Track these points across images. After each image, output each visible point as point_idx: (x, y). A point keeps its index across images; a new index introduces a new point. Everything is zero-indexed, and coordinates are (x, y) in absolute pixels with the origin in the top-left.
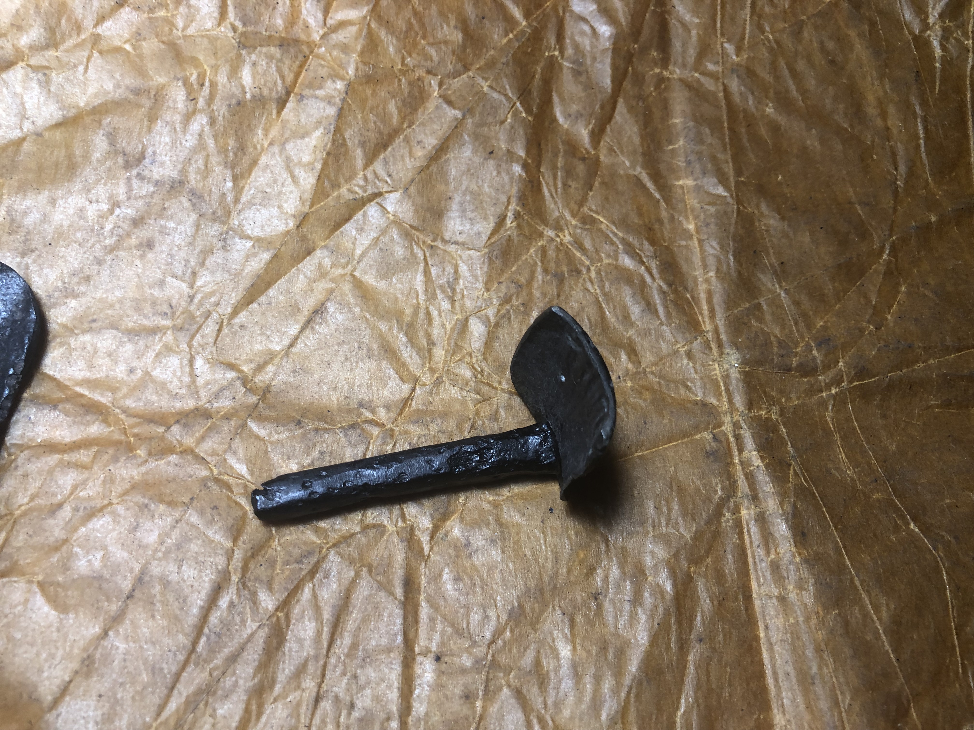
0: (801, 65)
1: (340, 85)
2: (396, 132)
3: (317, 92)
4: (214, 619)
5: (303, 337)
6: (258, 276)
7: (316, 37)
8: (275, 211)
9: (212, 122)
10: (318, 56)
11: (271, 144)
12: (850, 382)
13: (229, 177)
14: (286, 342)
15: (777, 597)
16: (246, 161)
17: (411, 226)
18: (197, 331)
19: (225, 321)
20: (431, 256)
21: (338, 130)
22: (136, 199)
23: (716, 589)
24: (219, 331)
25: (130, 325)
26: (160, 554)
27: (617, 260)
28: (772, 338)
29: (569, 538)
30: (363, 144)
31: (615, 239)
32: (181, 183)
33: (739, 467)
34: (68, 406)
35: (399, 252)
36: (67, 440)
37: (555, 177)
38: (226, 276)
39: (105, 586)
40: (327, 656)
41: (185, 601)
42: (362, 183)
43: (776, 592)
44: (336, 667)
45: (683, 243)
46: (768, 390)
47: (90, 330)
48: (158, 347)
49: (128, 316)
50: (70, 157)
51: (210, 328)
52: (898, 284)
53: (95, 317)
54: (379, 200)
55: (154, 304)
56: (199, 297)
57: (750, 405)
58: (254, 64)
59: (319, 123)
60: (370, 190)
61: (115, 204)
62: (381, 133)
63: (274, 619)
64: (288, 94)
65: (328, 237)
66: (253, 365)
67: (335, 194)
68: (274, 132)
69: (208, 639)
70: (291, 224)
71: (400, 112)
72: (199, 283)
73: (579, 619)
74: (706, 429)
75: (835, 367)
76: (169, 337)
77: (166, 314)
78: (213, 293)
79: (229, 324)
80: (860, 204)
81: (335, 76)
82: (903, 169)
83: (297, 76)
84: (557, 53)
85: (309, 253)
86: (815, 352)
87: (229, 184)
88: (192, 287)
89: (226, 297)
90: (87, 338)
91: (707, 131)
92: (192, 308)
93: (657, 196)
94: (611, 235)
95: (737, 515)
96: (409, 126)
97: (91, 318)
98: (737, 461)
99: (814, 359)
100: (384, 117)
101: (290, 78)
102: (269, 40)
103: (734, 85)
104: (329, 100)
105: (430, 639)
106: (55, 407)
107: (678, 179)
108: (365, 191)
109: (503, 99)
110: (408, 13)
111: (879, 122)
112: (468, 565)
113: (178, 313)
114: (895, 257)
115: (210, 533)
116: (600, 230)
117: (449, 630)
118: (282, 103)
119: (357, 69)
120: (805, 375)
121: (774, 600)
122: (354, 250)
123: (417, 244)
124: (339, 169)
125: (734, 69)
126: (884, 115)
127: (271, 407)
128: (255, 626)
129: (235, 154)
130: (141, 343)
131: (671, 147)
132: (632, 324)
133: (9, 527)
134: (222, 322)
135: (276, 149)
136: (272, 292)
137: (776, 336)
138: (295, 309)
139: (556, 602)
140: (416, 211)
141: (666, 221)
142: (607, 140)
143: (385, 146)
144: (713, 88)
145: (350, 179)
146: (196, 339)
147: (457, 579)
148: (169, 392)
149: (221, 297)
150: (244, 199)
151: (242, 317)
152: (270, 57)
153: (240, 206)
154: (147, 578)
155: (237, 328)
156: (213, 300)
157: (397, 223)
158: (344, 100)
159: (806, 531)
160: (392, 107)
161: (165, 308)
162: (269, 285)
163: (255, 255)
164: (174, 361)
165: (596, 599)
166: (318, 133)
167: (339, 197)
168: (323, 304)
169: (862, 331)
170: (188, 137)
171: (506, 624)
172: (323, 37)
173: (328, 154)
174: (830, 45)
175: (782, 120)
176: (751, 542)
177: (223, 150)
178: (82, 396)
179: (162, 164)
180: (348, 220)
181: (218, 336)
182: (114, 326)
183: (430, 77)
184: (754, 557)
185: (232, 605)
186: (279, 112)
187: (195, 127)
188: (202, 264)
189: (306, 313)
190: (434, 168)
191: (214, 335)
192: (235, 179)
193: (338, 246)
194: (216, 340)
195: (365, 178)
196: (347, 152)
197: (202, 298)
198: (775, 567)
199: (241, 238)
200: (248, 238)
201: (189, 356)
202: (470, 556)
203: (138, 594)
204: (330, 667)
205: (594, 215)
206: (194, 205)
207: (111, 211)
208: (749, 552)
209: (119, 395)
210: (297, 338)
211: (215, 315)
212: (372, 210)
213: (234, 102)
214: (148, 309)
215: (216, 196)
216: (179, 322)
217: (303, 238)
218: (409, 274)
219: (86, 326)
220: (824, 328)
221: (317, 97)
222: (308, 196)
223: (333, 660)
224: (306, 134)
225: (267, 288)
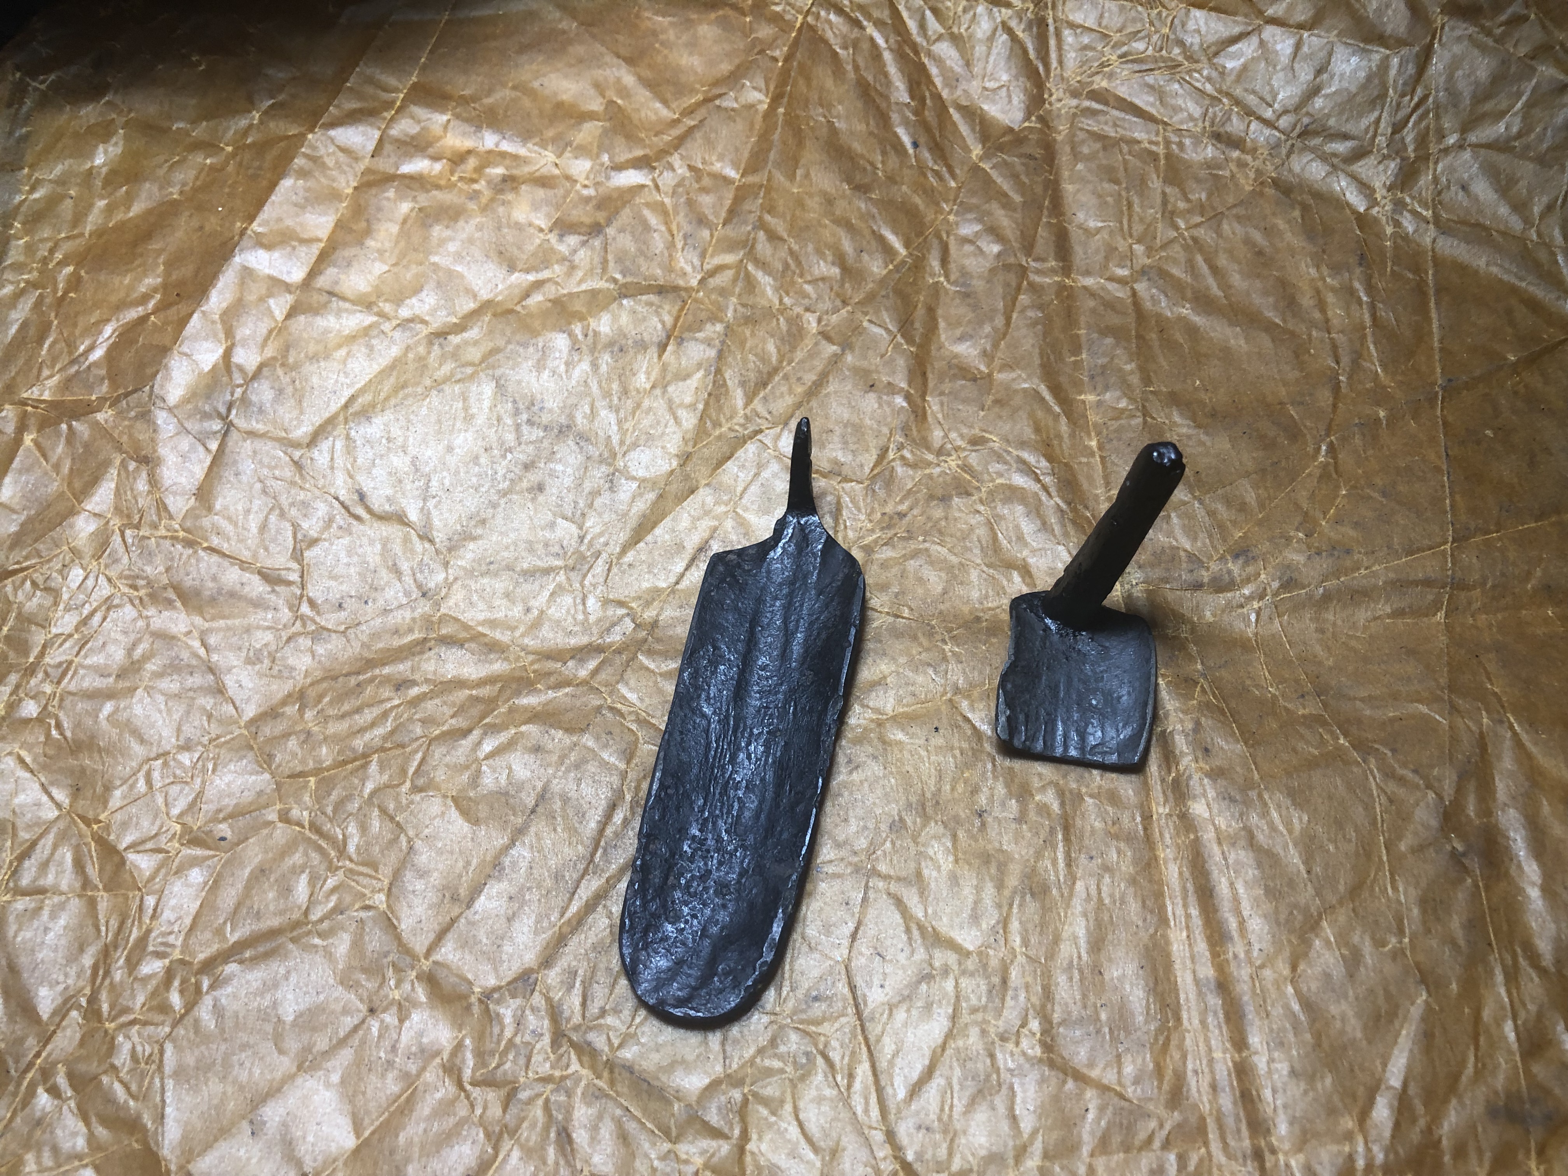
0: (1222, 261)
1: (719, 327)
2: (775, 370)
3: (698, 335)
4: (610, 833)
5: (688, 573)
6: (644, 516)
7: (694, 283)
8: (659, 452)
9: (596, 368)
10: (696, 301)
11: (654, 388)
12: (1275, 595)
14: (673, 579)
15: (1178, 816)
16: (630, 404)
21: (718, 371)
22: (527, 444)
24: (609, 570)
25: (525, 566)
26: (560, 773)
27: (1010, 479)
28: (1182, 554)
29: (953, 754)
30: (743, 384)
31: (1008, 458)
32: (569, 427)
34: (474, 644)
35: (782, 486)
36: (474, 677)
38: (614, 516)
39: (511, 801)
41: (583, 815)
42: (743, 421)
43: (1176, 810)
45: (1084, 460)
48: (551, 587)
51: (600, 567)
52: (1338, 487)
54: (759, 437)
55: (546, 545)
56: (589, 537)
58: (634, 311)
59: (699, 366)
60: (751, 428)
61: (507, 450)
62: (760, 372)
64: (669, 338)
65: (711, 475)
67: (717, 433)
68: (656, 377)
69: (605, 850)
70: (675, 463)
71: (779, 350)
72: (588, 524)
75: (1256, 580)
76: (561, 577)
78: (601, 534)
80: (1292, 404)
81: (714, 319)
82: (1345, 362)
83: (677, 320)
84: (942, 279)
85: (693, 492)
86: (1231, 565)
87: (615, 428)
88: (581, 528)
89: (615, 537)
91: (1112, 341)
92: (583, 548)
93: (1057, 410)
96: (789, 363)
99: (1230, 572)
100: (763, 357)
101: (669, 322)
102: (648, 288)
103: (1144, 288)
104: (709, 343)
106: (462, 646)
107: (1080, 393)
108: (746, 429)
109: (883, 332)
110: (785, 254)
111: (1317, 315)
114: (1333, 458)
115: (606, 756)
116: (993, 450)
118: (662, 347)
119: (736, 311)
120: (1220, 590)
121: (1175, 819)
122: (735, 487)
124: (720, 409)
125: (1144, 272)
126: (1322, 306)
127: (659, 640)
129: (619, 398)
130: (537, 583)
132: (1026, 545)
135: (658, 392)
136: (658, 531)
137: (1186, 551)
138: (680, 547)
139: (938, 817)
141: (1066, 436)
143: (765, 384)
144: (1120, 295)
145: (730, 418)
148: (564, 629)
149: (610, 537)
150: (629, 441)
152: (650, 304)
153: (625, 448)
154: (549, 795)
155: (625, 567)
156: (602, 540)
157: (778, 457)
158: (723, 342)
159: (1209, 746)
160: (771, 346)
161: (556, 549)
162: (655, 525)
163: (641, 495)
164: (567, 600)
165: (980, 816)
166: (700, 375)
167: (720, 436)
168: (707, 540)
169: (1289, 539)
172: (702, 281)
173: (709, 395)
174: (1258, 237)
175: (1201, 321)
177: (607, 395)
178: (485, 635)
179: (550, 411)
180: (729, 458)
182: (510, 568)
183: (808, 314)
186: (660, 356)
188: (591, 506)
189: (690, 549)
190: (815, 401)
192: (619, 421)
193: (720, 483)
194: (607, 578)
195: (746, 417)
196: (727, 391)
199: (627, 479)
200: (634, 478)
205: (986, 435)
206: (581, 448)
209: (518, 634)
210: (682, 575)
211: (604, 556)
212: (753, 447)
213: (616, 348)
214: (541, 551)
215: (602, 440)
216: (571, 562)
217: (687, 478)
219: (484, 568)
220: (1243, 539)
221: (696, 340)
222: (690, 435)
224: (687, 376)
225: (653, 528)
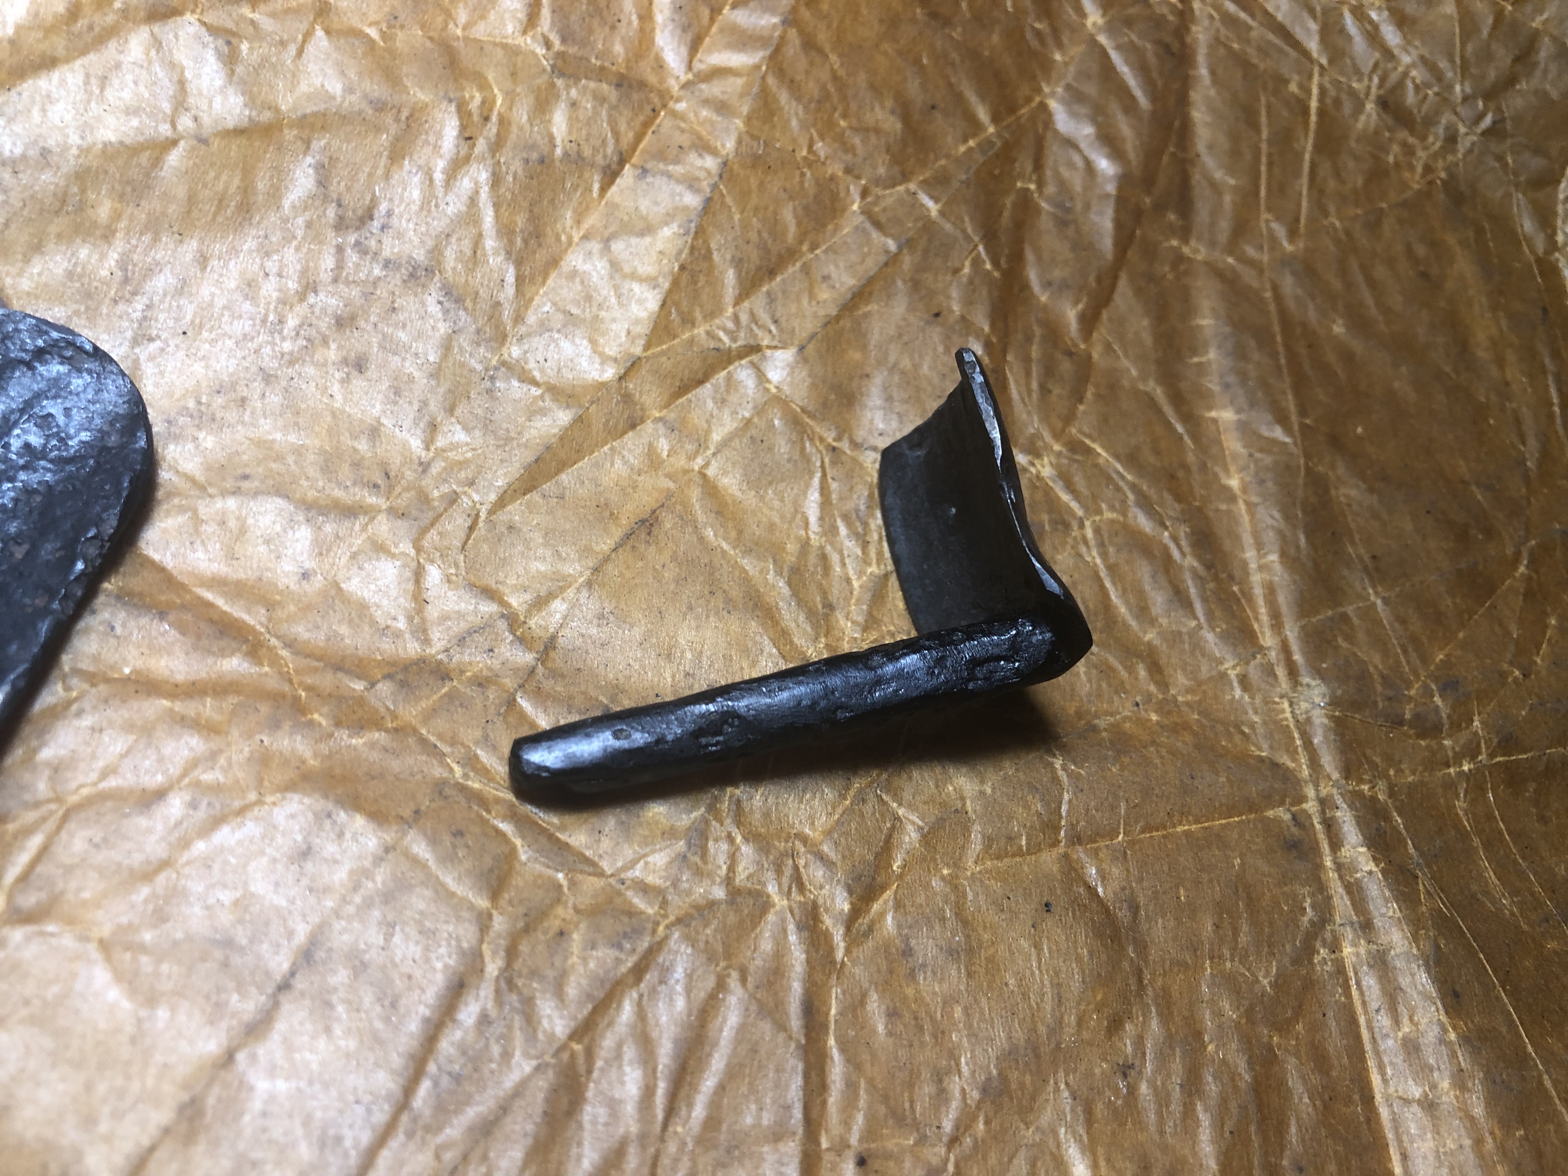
0: (1380, 271)
1: (710, 163)
2: (790, 255)
3: (671, 168)
4: (446, 1045)
5: (617, 559)
6: (548, 448)
7: (675, 87)
8: (585, 347)
9: (496, 181)
10: (676, 114)
11: (586, 237)
12: (1491, 756)
13: (510, 277)
14: (589, 563)
15: (1419, 1103)
16: (541, 256)
17: (803, 410)
18: (432, 524)
19: (483, 516)
20: (833, 463)
21: (700, 232)
22: (348, 283)
23: (1315, 1079)
24: (471, 529)
25: (311, 494)
26: (351, 909)
27: (1125, 515)
28: (1372, 669)
29: (1079, 959)
30: (738, 263)
31: (1121, 483)
32: (429, 271)
33: (1333, 875)
34: (188, 617)
35: (783, 447)
36: (180, 678)
37: (1028, 374)
38: (490, 439)
39: (236, 960)
40: (662, 1140)
41: (394, 1005)
42: (730, 325)
43: (1416, 1092)
44: (676, 1160)
45: (1224, 507)
46: (1369, 752)
47: (236, 492)
48: (358, 541)
49: (308, 479)
50: (247, 189)
51: (455, 522)
52: (1546, 614)
53: (248, 471)
54: (755, 358)
55: (357, 465)
56: (438, 466)
57: (1348, 772)
58: (574, 104)
59: (669, 218)
60: (743, 339)
61: (309, 287)
62: (767, 251)
63: (565, 1056)
64: (622, 162)
65: (667, 405)
66: (528, 597)
67: (686, 336)
68: (592, 220)
69: (436, 1084)
70: (610, 372)
71: (799, 224)
72: (440, 443)
73: (1099, 1108)
74: (1282, 803)
75: (1467, 728)
76: (380, 526)
77: (376, 486)
78: (463, 464)
79: (488, 521)
80: (1478, 485)
81: (704, 147)
82: (1533, 443)
83: (639, 138)
84: (1032, 187)
85: (634, 425)
86: (1437, 699)
87: (510, 290)
88: (428, 448)
89: (489, 476)
90: (231, 503)
91: (1252, 343)
92: (426, 483)
93: (1180, 429)
94: (1115, 476)
95: (1337, 954)
96: (812, 249)
97: (240, 471)
98: (1328, 862)
99: (1437, 709)
100: (775, 227)
101: (628, 137)
102: (601, 74)
103: (1288, 284)
104: (691, 184)
105: (847, 1124)
106: (162, 615)
107: (1210, 408)
108: (734, 339)
109: (959, 234)
110: (824, 75)
111: (1494, 371)
112: (910, 991)
113: (398, 489)
114: (1537, 572)
115: (450, 881)
116: (1096, 466)
117: (882, 1110)
118: (611, 175)
119: (739, 142)
120: (1421, 735)
121: (1415, 1108)
122: (708, 432)
123: (811, 440)
124: (695, 297)
125: (1286, 261)
126: (1500, 362)
127: (555, 674)
128: (528, 1067)
129: (525, 241)
130: (329, 528)
131: (1196, 360)
132: (1153, 622)
133: (51, 825)
134: (477, 516)
135: (595, 246)
136: (565, 477)
137: (1376, 667)
138: (605, 512)
139: (1061, 1074)
140: (814, 386)
141: (1194, 468)
142: (1102, 333)
143: (772, 273)
144: (1255, 284)
145: (710, 316)
146: (428, 536)
147: (892, 1014)
148: (373, 623)
149: (479, 473)
150: (532, 318)
151: (515, 511)
152: (600, 99)
153: (523, 329)
154: (320, 955)
155: (502, 529)
156: (463, 474)
157: (779, 400)
158: (715, 187)
159: (1458, 988)
160: (788, 216)
161: (376, 476)
162: (563, 466)
163: (544, 411)
164: (386, 570)
165: (1125, 1075)
166: (667, 232)
167: (691, 341)
168: (654, 512)
169: (1503, 675)
170: (450, 198)
171: (978, 1108)
172: (685, 87)
173: (682, 268)
174: (1421, 250)
175: (1358, 346)
176: (1364, 1003)
177: (505, 231)
178: (210, 605)
179: (400, 235)
180: (701, 382)
181: (468, 537)
182: (281, 491)
183: (849, 178)
184: (1370, 1028)
185: (484, 1020)
186: (603, 190)
187: (465, 184)
188: (450, 412)
189: (625, 522)
190: (846, 323)
191: (463, 536)
192: (520, 280)
193: (683, 421)
194: (466, 543)
195: (736, 319)
196: (711, 270)
197: (445, 469)
198: (1411, 1047)
199: (521, 380)
200: (534, 382)
201: (415, 564)
202: (912, 975)
203: (300, 983)
204: (665, 1161)
205: (1087, 441)
206: (446, 312)
207: (302, 296)
208: (1362, 1020)
209: (280, 614)
210: (607, 559)
211: (465, 502)
212: (743, 374)
213: (535, 156)
214: (345, 473)
215: (484, 306)
216: (400, 502)
217: (627, 398)
218: (796, 487)
219: (230, 483)
220: (1447, 664)
221: (670, 176)
222: (643, 329)
223: (672, 1148)
224: (648, 229)
225: (558, 471)
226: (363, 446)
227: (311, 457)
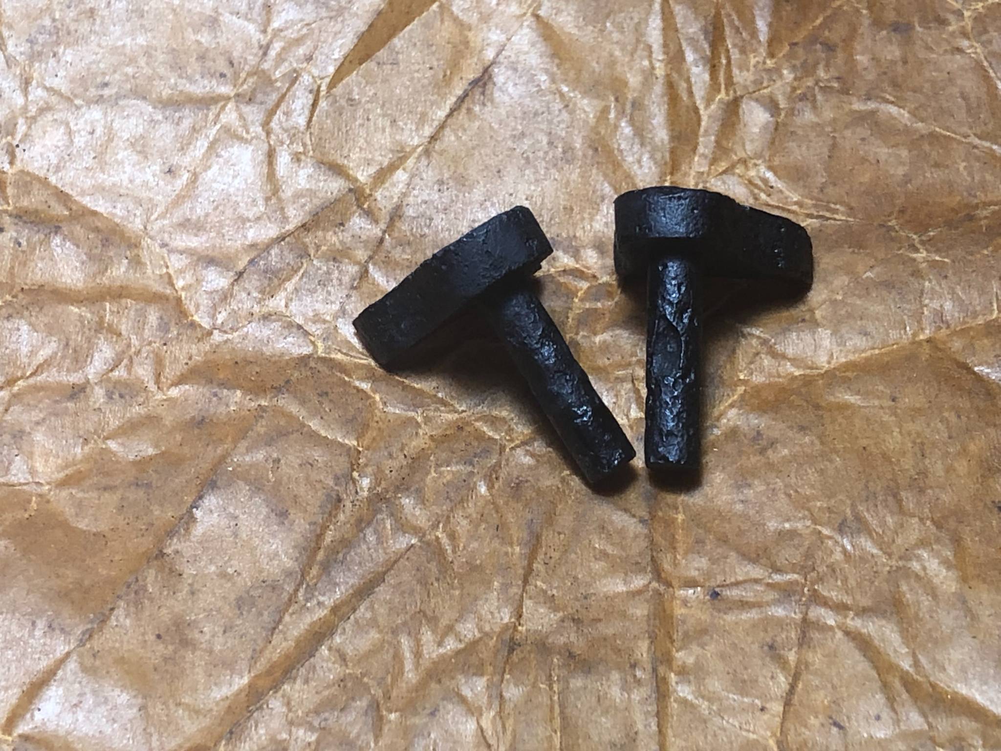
18: (277, 105)
19: (324, 90)
47: (99, 100)
49: (161, 78)
53: (106, 79)
66: (372, 170)
73: (970, 538)
77: (223, 75)
79: (329, 93)
90: (97, 113)
97: (99, 80)
113: (243, 75)
134: (318, 91)
146: (276, 117)
181: (312, 115)
191: (307, 114)
197: (283, 49)
201: (266, 147)
226: (205, 38)
227: (161, 57)
